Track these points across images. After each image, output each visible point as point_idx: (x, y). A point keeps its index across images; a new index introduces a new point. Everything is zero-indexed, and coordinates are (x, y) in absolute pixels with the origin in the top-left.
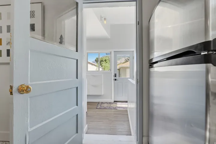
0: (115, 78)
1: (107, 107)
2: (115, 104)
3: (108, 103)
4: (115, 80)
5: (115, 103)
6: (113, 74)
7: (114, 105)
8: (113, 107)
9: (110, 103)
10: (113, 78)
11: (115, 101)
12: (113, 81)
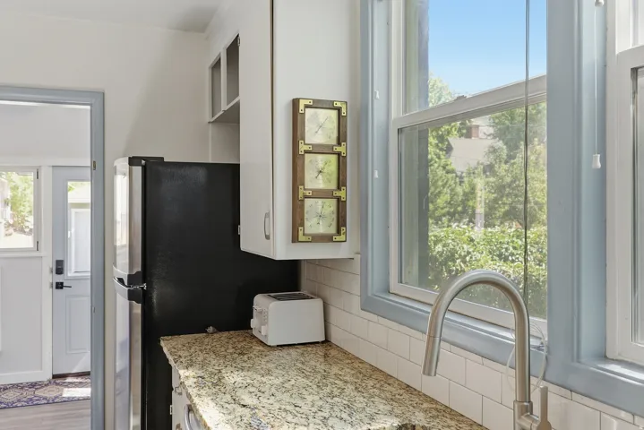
0: (59, 279)
1: (19, 401)
2: (54, 388)
3: (22, 388)
4: (60, 286)
5: (57, 384)
6: (49, 264)
7: (50, 393)
8: (45, 398)
9: (33, 385)
10: (49, 278)
11: (55, 377)
12: (47, 292)
